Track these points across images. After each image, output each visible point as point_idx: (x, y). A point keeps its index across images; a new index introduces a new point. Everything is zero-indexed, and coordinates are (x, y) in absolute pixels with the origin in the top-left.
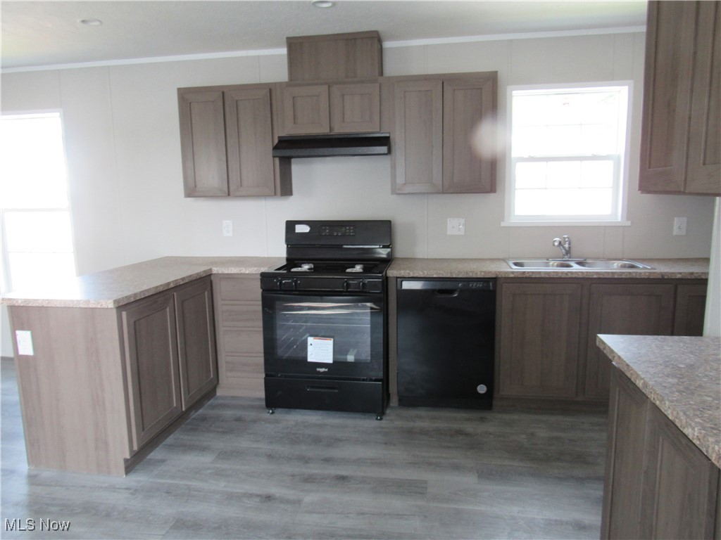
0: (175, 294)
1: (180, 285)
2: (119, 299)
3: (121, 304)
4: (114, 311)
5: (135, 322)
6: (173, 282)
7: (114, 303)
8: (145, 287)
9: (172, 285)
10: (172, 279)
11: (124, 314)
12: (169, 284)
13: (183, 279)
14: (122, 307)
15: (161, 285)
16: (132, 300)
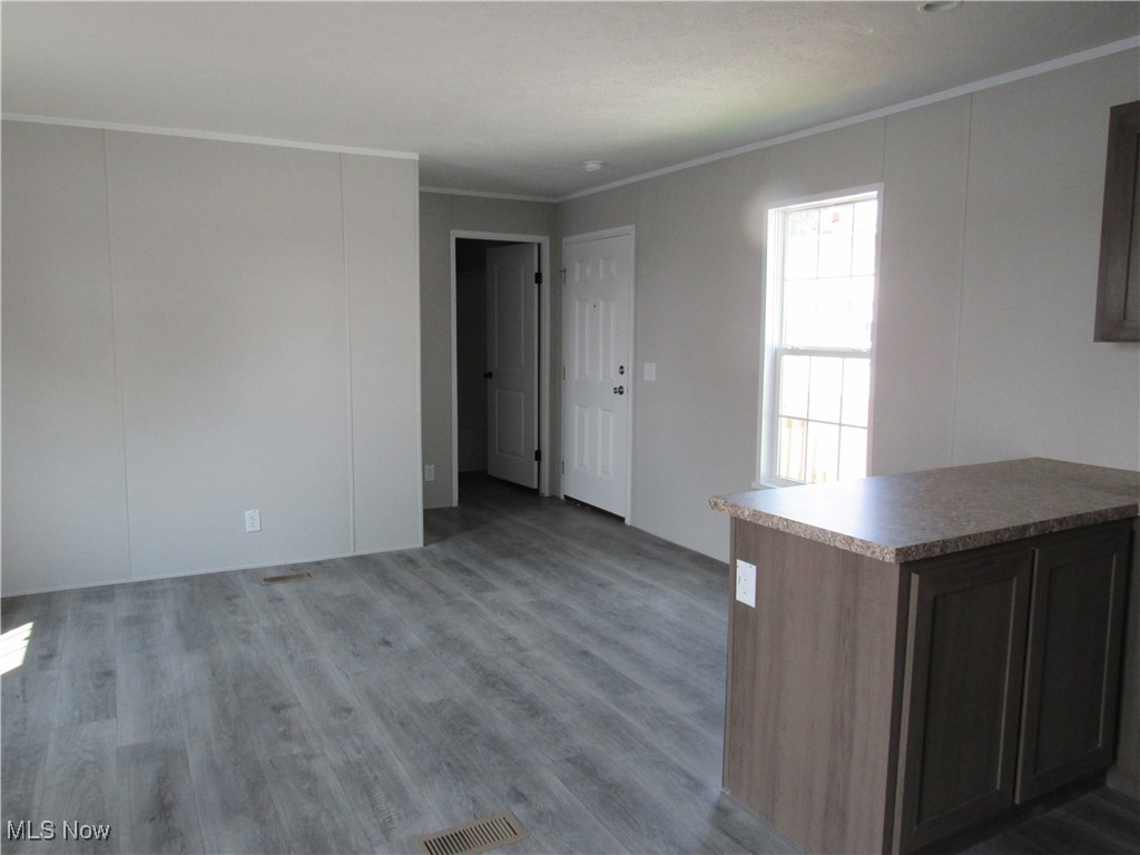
0: (1037, 551)
1: (1052, 533)
2: (909, 548)
3: (911, 559)
4: (897, 570)
5: (935, 598)
6: (1035, 524)
7: (897, 555)
8: (971, 529)
9: (1032, 532)
10: (1037, 517)
11: (915, 579)
12: (1025, 527)
13: (1060, 521)
14: (913, 563)
15: (1007, 529)
16: (937, 552)
